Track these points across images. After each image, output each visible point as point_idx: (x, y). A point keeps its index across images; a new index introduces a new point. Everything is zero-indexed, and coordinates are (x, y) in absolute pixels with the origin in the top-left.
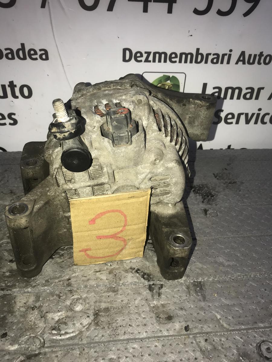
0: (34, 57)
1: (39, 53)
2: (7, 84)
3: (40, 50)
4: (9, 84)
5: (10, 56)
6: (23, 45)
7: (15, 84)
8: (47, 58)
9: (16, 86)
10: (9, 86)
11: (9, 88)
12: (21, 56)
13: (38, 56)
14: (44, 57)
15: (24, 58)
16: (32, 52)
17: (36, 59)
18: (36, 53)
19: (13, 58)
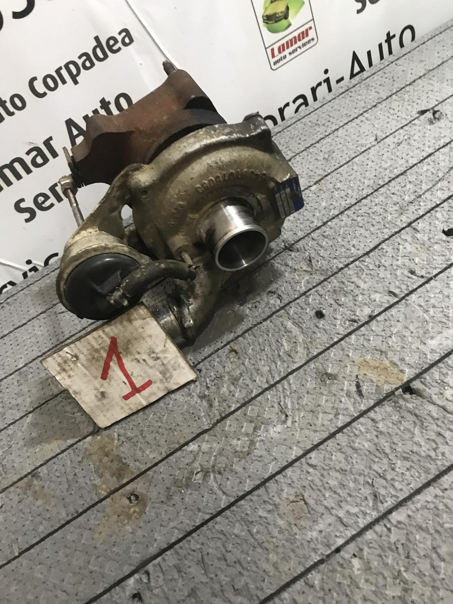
0: (115, 48)
1: (119, 38)
2: (98, 106)
3: (120, 33)
4: (100, 105)
5: (88, 64)
6: (97, 39)
7: (107, 101)
8: (131, 41)
9: (109, 103)
10: (102, 107)
11: (103, 110)
12: (101, 55)
13: (119, 45)
14: (127, 40)
15: (106, 56)
16: (112, 42)
17: (119, 49)
18: (116, 41)
19: (93, 65)
